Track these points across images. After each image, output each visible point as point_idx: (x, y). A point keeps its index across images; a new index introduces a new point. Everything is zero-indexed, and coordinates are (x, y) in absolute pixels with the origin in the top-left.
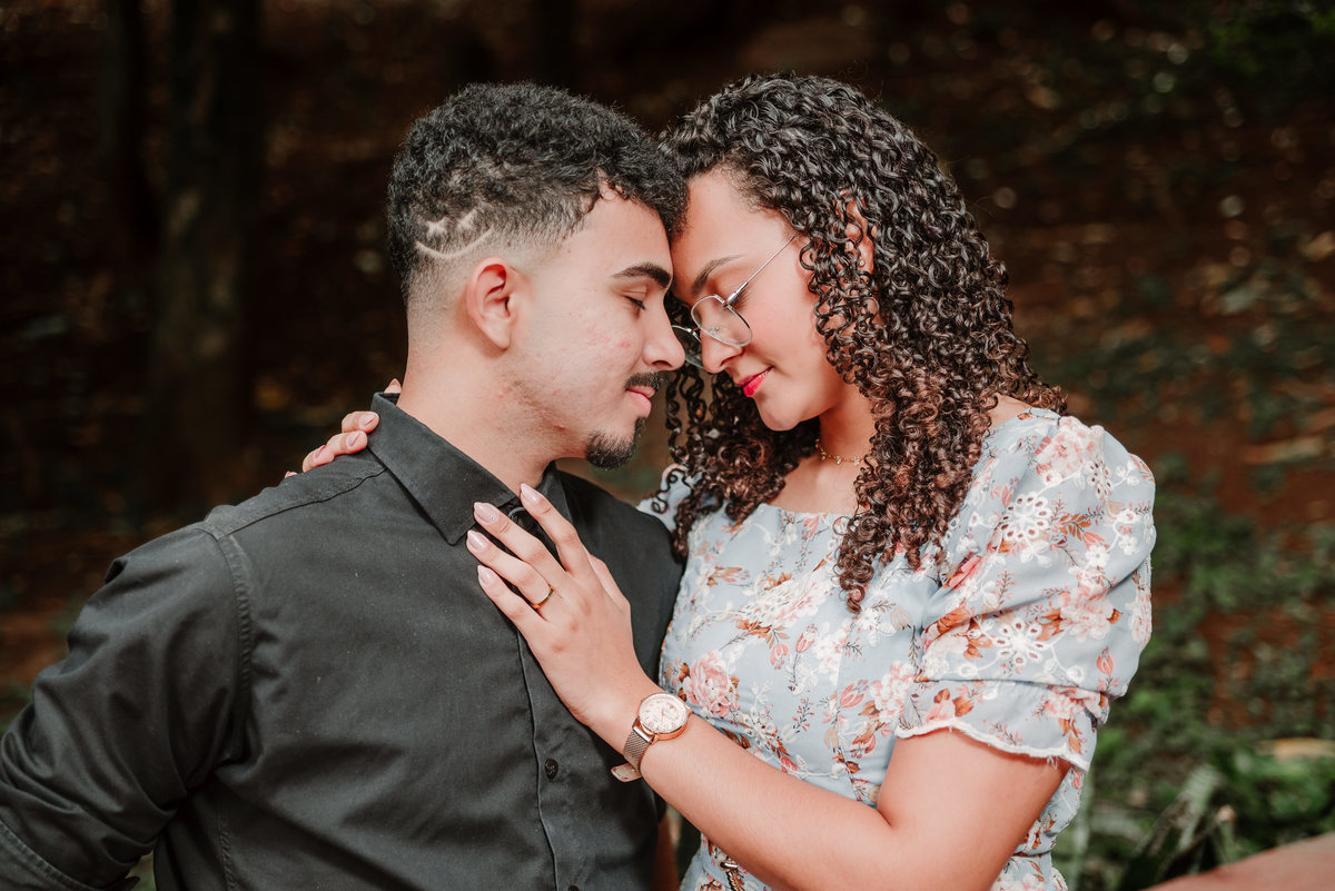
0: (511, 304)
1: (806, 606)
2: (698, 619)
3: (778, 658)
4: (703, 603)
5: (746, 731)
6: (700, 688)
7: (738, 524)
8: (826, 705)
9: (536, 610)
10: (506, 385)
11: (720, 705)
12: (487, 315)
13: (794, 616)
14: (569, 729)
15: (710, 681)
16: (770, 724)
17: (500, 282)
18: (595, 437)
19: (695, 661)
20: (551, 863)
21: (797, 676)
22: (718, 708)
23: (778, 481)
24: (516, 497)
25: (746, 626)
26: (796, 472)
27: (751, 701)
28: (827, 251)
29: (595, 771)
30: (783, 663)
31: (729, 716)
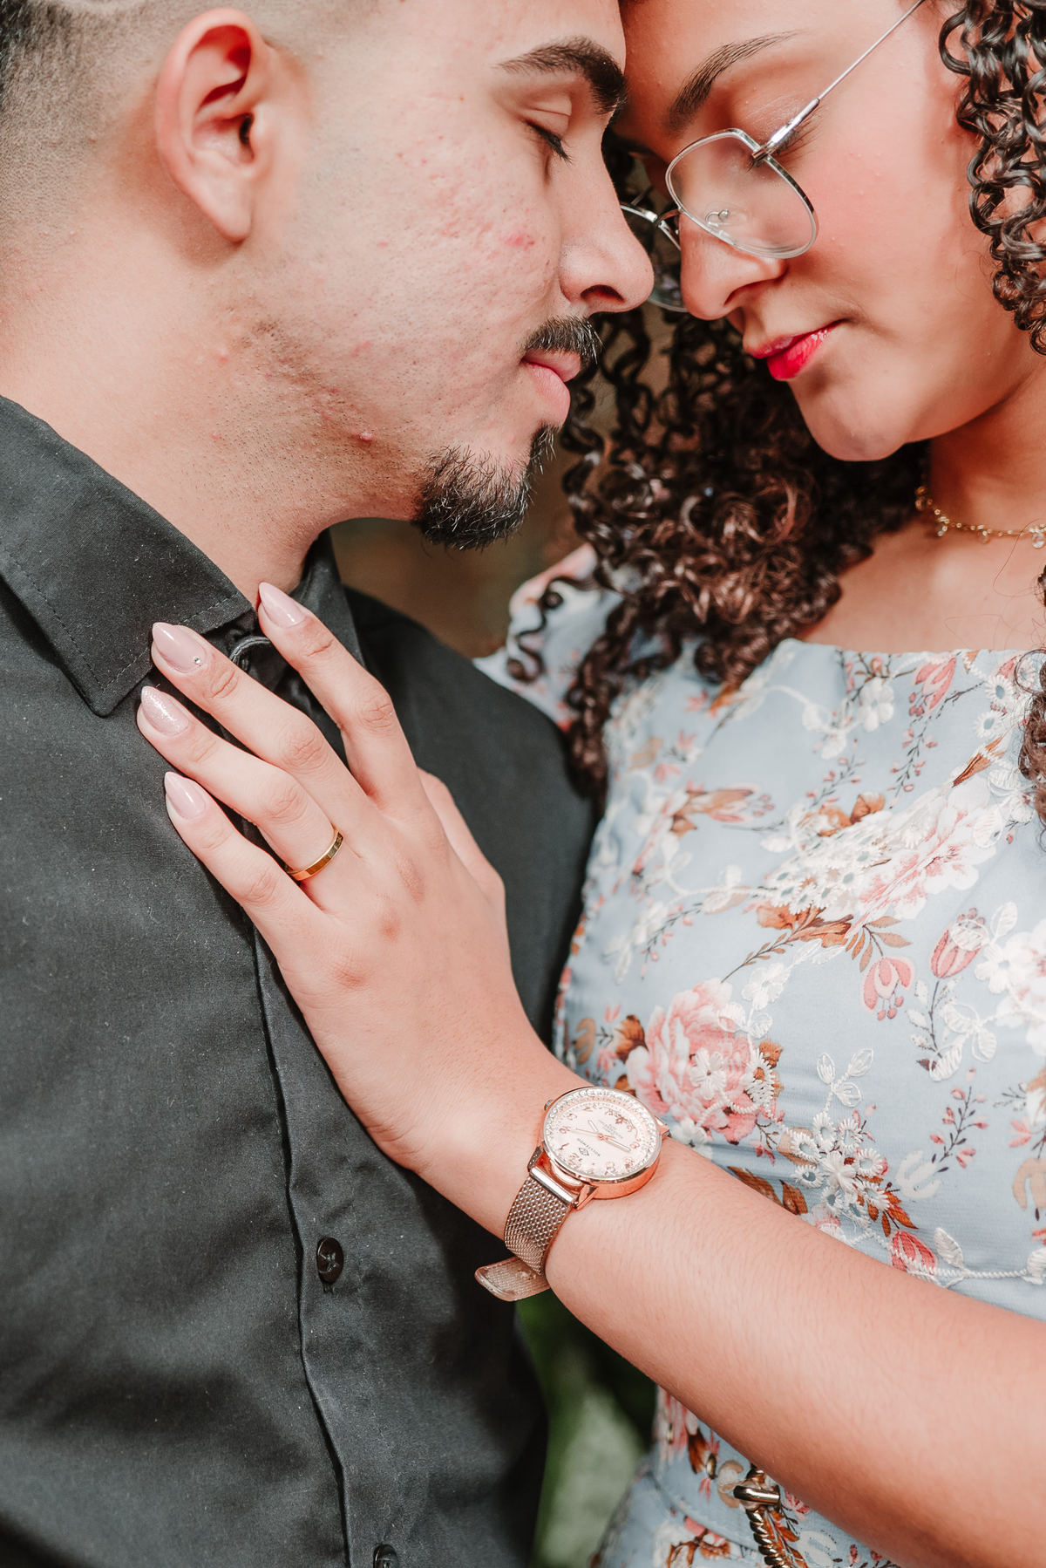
0: (258, 131)
1: (947, 867)
2: (657, 912)
3: (885, 991)
4: (667, 874)
5: (799, 1172)
6: (673, 1073)
7: (727, 691)
8: (1018, 1103)
9: (301, 884)
10: (238, 331)
11: (728, 1111)
12: (200, 154)
13: (917, 892)
14: (365, 1168)
15: (703, 1055)
16: (870, 1151)
17: (231, 74)
18: (445, 464)
19: (658, 1010)
20: (336, 1485)
21: (942, 1035)
22: (723, 1120)
23: (823, 583)
24: (251, 611)
25: (784, 920)
26: (867, 566)
27: (815, 1099)
28: (1006, 27)
29: (422, 1272)
30: (900, 1003)
31: (755, 1138)
